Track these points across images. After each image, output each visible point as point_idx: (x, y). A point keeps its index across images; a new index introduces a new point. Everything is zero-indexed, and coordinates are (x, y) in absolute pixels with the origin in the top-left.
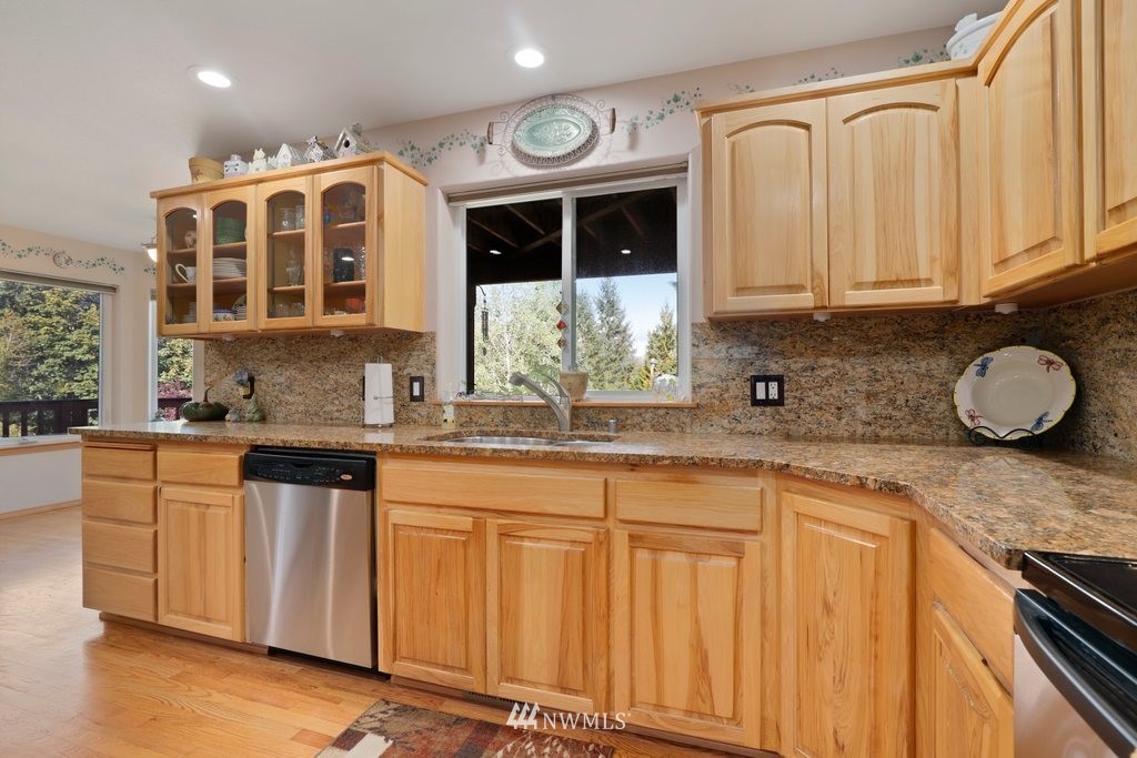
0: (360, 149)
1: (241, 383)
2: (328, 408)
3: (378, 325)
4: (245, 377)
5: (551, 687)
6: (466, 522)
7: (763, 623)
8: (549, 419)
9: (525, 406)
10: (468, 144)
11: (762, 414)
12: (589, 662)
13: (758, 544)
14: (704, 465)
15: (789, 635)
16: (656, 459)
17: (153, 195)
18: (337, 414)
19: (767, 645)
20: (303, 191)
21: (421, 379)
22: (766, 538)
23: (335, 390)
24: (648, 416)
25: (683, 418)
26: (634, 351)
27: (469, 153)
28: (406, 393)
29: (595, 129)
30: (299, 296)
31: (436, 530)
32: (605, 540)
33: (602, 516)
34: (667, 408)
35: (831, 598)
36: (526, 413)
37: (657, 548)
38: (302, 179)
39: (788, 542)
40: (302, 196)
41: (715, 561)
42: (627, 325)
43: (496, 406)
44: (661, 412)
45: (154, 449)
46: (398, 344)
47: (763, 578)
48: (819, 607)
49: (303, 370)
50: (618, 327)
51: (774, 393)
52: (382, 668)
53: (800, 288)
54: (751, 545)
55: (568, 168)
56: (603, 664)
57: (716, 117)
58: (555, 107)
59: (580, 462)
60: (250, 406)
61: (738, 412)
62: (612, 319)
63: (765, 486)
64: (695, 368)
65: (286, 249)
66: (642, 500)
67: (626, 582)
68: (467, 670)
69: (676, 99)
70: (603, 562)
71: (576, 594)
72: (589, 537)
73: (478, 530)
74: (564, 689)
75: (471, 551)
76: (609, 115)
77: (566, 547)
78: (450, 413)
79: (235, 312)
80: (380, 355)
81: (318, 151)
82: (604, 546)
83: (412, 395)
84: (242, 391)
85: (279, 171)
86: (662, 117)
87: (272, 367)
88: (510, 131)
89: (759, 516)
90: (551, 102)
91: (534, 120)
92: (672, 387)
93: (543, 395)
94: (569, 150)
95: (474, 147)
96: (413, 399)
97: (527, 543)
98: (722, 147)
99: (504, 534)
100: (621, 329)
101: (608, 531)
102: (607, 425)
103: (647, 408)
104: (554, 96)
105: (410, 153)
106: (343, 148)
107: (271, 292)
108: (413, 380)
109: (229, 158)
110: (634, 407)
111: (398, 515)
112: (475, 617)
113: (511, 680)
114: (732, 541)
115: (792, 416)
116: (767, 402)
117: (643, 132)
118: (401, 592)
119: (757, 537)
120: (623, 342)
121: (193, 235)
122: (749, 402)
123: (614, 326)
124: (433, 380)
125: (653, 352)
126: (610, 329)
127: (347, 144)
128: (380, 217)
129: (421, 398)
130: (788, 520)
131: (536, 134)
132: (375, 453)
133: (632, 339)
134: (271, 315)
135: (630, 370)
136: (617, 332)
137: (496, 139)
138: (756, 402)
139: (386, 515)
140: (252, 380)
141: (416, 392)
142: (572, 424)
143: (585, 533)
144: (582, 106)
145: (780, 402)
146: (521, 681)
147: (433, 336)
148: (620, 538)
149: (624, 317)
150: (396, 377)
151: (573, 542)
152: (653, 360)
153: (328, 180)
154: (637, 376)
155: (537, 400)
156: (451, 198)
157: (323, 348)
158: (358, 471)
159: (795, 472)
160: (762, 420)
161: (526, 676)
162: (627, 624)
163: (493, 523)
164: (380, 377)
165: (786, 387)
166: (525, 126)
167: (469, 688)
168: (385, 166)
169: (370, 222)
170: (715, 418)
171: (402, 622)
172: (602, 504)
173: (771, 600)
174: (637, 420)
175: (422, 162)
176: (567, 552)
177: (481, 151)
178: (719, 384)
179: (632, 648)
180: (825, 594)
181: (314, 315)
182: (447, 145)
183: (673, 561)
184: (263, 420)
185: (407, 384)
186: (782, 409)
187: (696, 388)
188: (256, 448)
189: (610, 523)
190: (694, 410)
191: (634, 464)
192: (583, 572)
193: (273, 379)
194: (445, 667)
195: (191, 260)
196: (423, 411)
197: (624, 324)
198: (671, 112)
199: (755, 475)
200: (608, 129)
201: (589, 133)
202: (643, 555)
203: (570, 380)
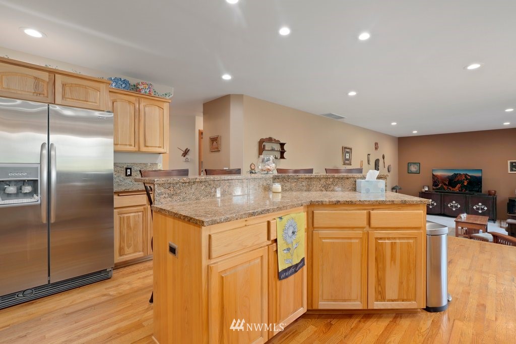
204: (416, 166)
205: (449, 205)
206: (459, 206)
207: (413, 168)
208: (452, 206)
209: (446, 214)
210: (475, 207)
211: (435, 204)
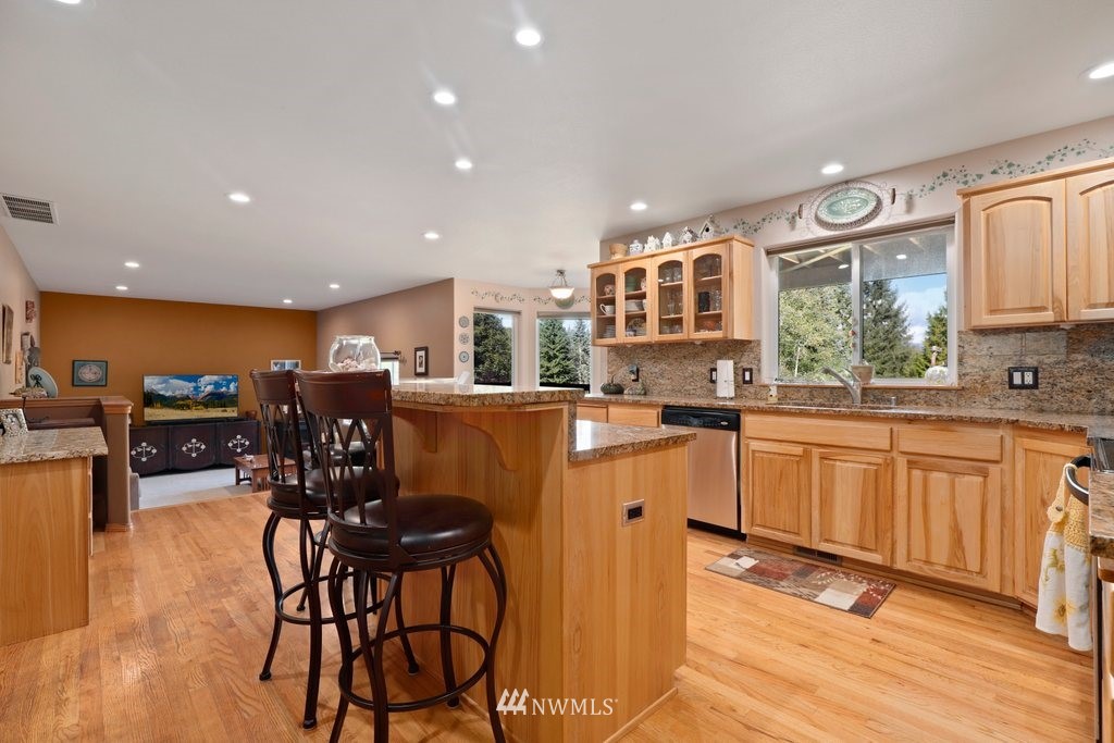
0: (718, 232)
1: (632, 372)
2: (687, 387)
3: (730, 338)
4: (635, 369)
5: (854, 546)
6: (799, 450)
7: (1003, 517)
8: (844, 397)
9: (826, 388)
10: (783, 218)
11: (1019, 394)
12: (879, 534)
13: (999, 469)
14: (960, 421)
15: (1020, 522)
16: (926, 416)
17: (589, 266)
18: (692, 392)
19: (1006, 532)
20: (681, 260)
21: (751, 370)
22: (1006, 466)
23: (692, 377)
24: (922, 395)
25: (950, 397)
26: (910, 338)
27: (784, 223)
28: (740, 378)
29: (879, 202)
30: (679, 321)
31: (779, 454)
32: (890, 464)
33: (889, 448)
34: (938, 389)
35: (1046, 496)
36: (827, 392)
37: (927, 469)
38: (681, 253)
39: (1020, 466)
40: (681, 263)
41: (967, 478)
42: (900, 308)
43: (804, 387)
44: (933, 392)
45: (607, 407)
46: (735, 348)
47: (1003, 489)
48: (1039, 501)
49: (670, 364)
50: (887, 310)
51: (1029, 378)
52: (743, 531)
53: (1043, 309)
54: (994, 469)
55: (858, 229)
56: (889, 535)
57: (974, 199)
58: (848, 190)
59: (874, 418)
60: (639, 386)
61: (997, 393)
62: (880, 302)
63: (1004, 434)
64: (960, 361)
65: (670, 294)
66: (914, 440)
67: (905, 488)
68: (798, 534)
69: (945, 175)
70: (890, 475)
71: (871, 493)
72: (880, 461)
73: (806, 456)
74: (862, 548)
75: (802, 467)
76: (891, 191)
77: (865, 466)
78: (774, 392)
79: (635, 331)
80: (722, 355)
81: (689, 235)
82: (891, 467)
83: (745, 379)
84: (633, 377)
85: (666, 249)
86: (933, 188)
87: (650, 363)
88: (814, 207)
89: (999, 452)
90: (845, 186)
91: (833, 199)
92: (942, 376)
93: (842, 381)
94: (857, 218)
95: (788, 219)
96: (745, 382)
97: (838, 463)
98: (979, 218)
99: (823, 458)
100: (892, 313)
101: (892, 458)
102: (889, 401)
103: (921, 389)
104: (847, 182)
105: (742, 226)
106: (705, 233)
107: (660, 319)
108: (744, 370)
109: (632, 243)
110: (910, 389)
111: (754, 445)
112: (804, 505)
113: (827, 541)
114: (980, 467)
115: (1046, 396)
116: (1023, 386)
117: (918, 201)
118: (757, 488)
119: (1000, 465)
120: (894, 327)
121: (610, 287)
122: (1007, 387)
123: (882, 310)
124: (759, 370)
125: (934, 338)
126: (878, 313)
127: (707, 230)
128: (731, 274)
129: (751, 381)
130: (1020, 453)
131: (834, 208)
132: (740, 411)
133: (906, 324)
134: (660, 333)
135: (904, 359)
136: (887, 317)
137: (804, 214)
138: (1012, 386)
139: (748, 445)
140: (638, 370)
141: (747, 378)
142: (862, 400)
143: (878, 458)
144: (868, 187)
145: (1035, 385)
146: (834, 542)
147: (759, 343)
148: (901, 462)
149: (895, 299)
150: (735, 369)
151: (869, 464)
152: (934, 348)
153: (697, 253)
154: (913, 367)
155: (838, 384)
156: (769, 253)
157: (684, 351)
158: (730, 420)
159: (1022, 424)
160: (1020, 400)
161: (837, 538)
162: (905, 513)
163: (816, 451)
164: (726, 369)
165: (1040, 375)
166: (826, 203)
167: (799, 544)
168: (734, 242)
169: (724, 276)
170: (978, 397)
171: (757, 505)
172: (888, 442)
173: (1008, 504)
174: (913, 397)
175: (751, 231)
176: (865, 470)
177: (792, 222)
178: (981, 373)
179: (909, 527)
180: (1042, 495)
181: (689, 332)
182: (767, 221)
183: (937, 477)
184: (645, 394)
185: (741, 373)
186: (1036, 392)
187: (961, 376)
188: (666, 407)
189: (894, 454)
190: (960, 391)
191: (911, 420)
192: (876, 481)
193: (650, 369)
194: (785, 531)
195: (612, 302)
196: (752, 390)
197: (895, 306)
198: (941, 184)
199: (998, 428)
200: (890, 200)
201: (874, 204)
202: (917, 473)
203: (861, 370)
204: (95, 368)
205: (184, 449)
206: (203, 447)
207: (88, 374)
208: (190, 450)
209: (178, 467)
210: (230, 445)
211: (154, 451)
